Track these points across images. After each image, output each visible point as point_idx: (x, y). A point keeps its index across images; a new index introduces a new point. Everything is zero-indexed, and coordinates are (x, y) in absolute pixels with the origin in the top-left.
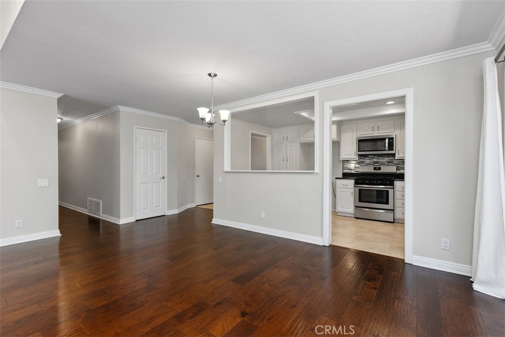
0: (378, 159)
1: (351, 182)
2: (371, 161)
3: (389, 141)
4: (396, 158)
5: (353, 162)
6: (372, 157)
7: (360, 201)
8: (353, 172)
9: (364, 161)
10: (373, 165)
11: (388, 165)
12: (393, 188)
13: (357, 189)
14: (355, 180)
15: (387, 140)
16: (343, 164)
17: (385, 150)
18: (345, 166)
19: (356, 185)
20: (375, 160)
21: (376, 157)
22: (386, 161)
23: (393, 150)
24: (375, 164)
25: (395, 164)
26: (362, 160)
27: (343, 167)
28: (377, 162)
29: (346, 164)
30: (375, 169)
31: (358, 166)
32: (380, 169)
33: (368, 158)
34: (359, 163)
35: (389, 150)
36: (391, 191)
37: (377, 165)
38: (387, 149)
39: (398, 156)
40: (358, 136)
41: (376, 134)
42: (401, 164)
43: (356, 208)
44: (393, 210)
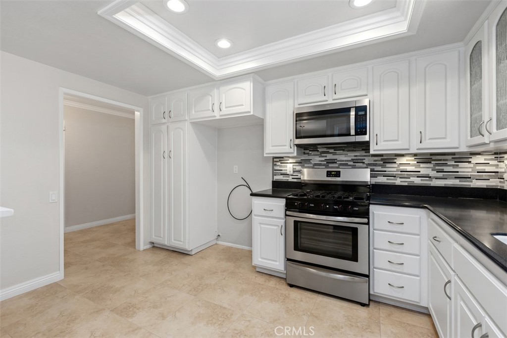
0: (334, 154)
1: (279, 204)
2: (323, 159)
3: (356, 115)
4: (372, 152)
5: (291, 160)
6: (325, 150)
7: (296, 248)
8: (290, 179)
9: (310, 157)
10: (327, 166)
11: (354, 167)
12: (368, 224)
13: (291, 220)
14: (287, 199)
15: (353, 113)
16: (274, 165)
17: (349, 135)
18: (276, 168)
19: (288, 213)
20: (330, 157)
21: (332, 151)
22: (350, 159)
23: (365, 134)
24: (330, 165)
25: (369, 165)
26: (306, 157)
27: (273, 170)
28: (333, 161)
29: (279, 164)
30: (329, 174)
31: (298, 168)
32: (338, 174)
33: (316, 153)
34: (301, 163)
35: (357, 134)
36: (362, 230)
37: (333, 168)
38: (353, 132)
39: (376, 147)
40: (297, 106)
41: (331, 100)
42: (379, 165)
43: (289, 263)
44: (368, 276)
